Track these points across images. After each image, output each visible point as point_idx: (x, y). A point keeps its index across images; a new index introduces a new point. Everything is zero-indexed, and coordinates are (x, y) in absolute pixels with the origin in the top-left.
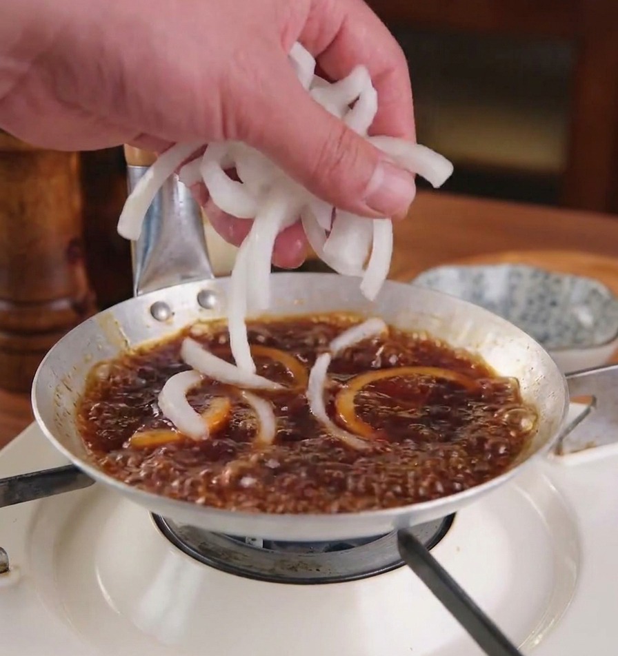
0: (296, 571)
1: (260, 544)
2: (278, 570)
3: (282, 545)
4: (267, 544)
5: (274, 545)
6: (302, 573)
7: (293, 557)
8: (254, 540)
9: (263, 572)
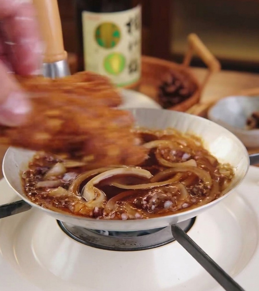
0: (125, 245)
1: (107, 234)
2: (117, 245)
3: (118, 233)
4: (111, 233)
5: (114, 234)
6: (128, 246)
7: (123, 239)
8: (104, 231)
9: (110, 246)
